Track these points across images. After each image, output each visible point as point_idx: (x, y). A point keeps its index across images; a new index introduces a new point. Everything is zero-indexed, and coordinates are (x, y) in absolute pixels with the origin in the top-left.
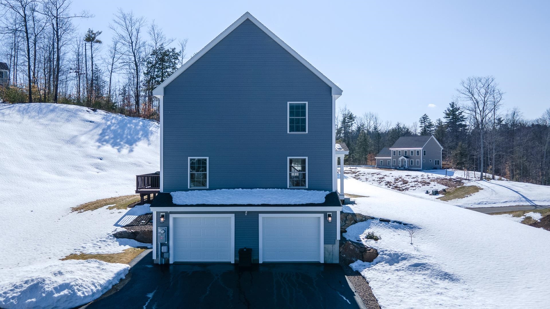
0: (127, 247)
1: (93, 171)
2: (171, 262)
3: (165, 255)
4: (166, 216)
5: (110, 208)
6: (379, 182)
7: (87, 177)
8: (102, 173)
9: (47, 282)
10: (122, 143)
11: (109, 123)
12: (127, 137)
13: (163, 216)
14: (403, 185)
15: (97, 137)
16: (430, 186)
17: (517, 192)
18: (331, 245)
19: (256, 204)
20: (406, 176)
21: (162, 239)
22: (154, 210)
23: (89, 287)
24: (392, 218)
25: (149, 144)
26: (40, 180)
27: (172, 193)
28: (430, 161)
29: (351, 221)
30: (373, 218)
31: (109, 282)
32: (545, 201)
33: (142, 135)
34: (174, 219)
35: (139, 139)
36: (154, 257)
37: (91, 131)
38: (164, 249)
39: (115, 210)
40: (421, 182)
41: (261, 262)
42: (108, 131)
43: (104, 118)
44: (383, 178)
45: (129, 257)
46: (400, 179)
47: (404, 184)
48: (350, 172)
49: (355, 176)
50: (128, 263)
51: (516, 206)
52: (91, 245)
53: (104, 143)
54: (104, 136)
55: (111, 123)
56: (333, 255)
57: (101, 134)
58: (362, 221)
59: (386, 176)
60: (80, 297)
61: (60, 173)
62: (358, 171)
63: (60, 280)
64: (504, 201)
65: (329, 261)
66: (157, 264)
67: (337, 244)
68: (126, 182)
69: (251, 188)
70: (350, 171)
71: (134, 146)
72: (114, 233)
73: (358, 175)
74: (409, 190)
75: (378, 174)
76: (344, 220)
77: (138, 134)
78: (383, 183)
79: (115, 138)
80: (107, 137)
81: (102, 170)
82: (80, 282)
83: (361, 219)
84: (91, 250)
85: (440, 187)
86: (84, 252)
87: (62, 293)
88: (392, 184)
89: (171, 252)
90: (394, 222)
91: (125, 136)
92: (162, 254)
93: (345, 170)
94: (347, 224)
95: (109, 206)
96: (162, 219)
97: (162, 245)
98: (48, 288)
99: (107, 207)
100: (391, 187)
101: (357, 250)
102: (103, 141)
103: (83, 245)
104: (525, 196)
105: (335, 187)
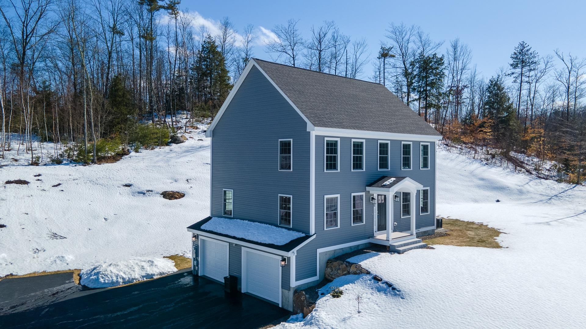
2: (200, 274)
3: (196, 268)
4: (197, 237)
13: (195, 236)
18: (288, 291)
23: (112, 278)
24: (385, 279)
29: (343, 272)
30: (368, 273)
34: (202, 240)
41: (243, 291)
56: (288, 301)
58: (355, 274)
60: (101, 282)
65: (286, 307)
66: (193, 275)
67: (292, 291)
76: (337, 268)
83: (355, 272)
89: (200, 266)
90: (386, 283)
92: (194, 266)
94: (338, 274)
96: (194, 239)
97: (195, 259)
101: (305, 302)
105: (312, 230)
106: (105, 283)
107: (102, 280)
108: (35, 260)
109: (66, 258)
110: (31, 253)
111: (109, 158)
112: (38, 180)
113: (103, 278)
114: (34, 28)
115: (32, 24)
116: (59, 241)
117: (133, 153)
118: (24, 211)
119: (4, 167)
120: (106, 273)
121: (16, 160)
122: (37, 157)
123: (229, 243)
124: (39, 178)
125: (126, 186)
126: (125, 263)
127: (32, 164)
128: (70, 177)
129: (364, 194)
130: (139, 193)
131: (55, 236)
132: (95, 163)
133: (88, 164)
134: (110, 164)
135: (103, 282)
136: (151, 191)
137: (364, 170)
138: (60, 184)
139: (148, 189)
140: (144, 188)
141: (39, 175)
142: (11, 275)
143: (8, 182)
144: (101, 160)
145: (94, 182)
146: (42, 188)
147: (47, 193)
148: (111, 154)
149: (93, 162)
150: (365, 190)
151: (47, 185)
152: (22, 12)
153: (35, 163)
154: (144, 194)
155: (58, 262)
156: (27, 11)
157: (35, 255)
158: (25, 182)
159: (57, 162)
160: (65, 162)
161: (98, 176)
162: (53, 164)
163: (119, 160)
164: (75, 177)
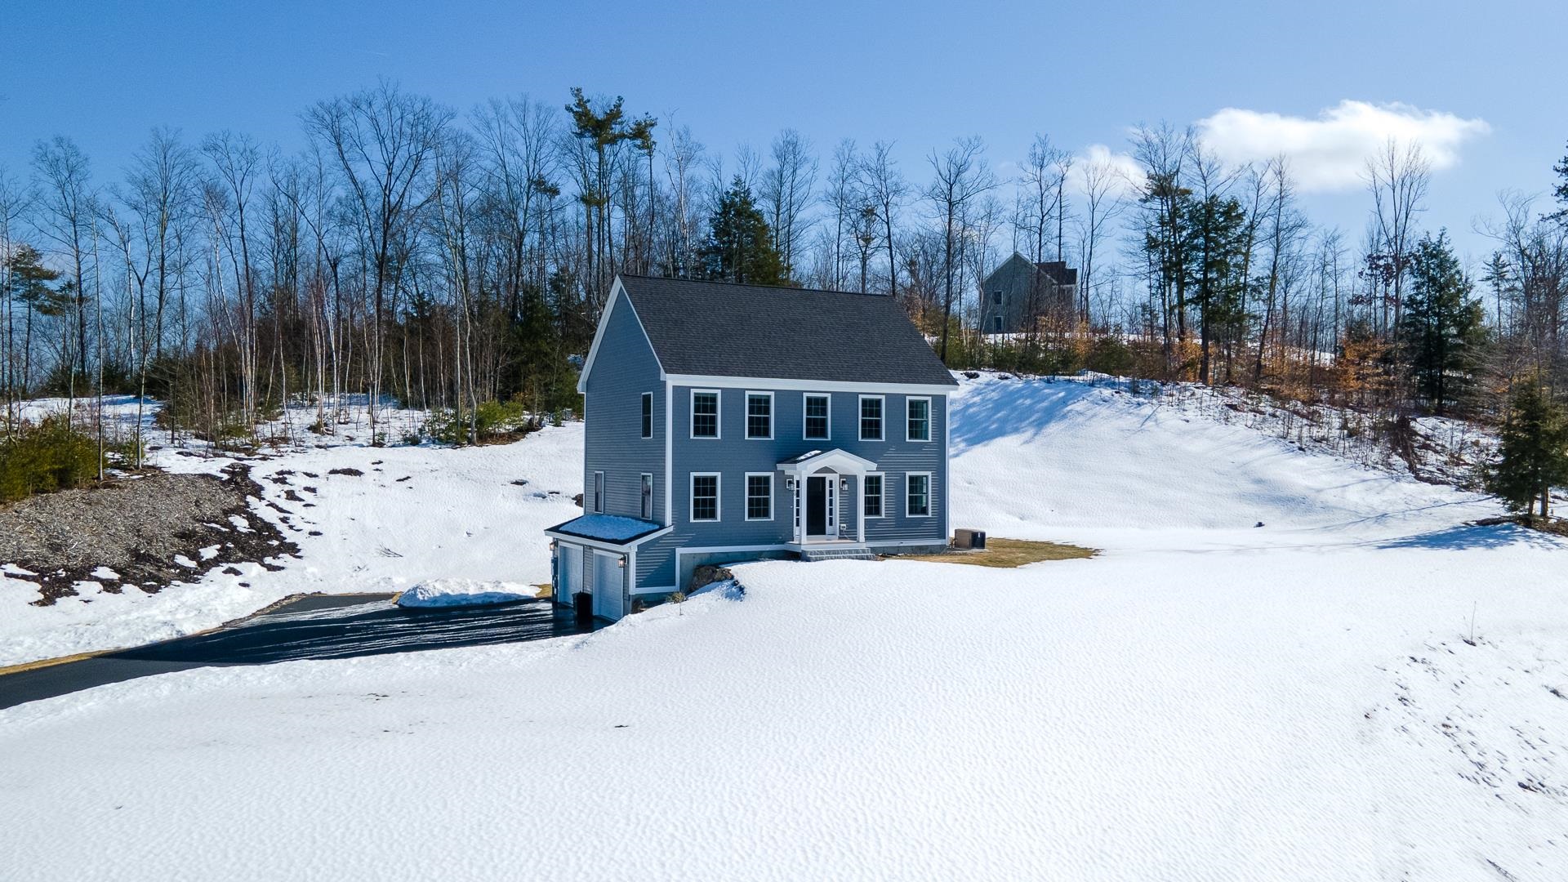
18: (627, 601)
30: (732, 579)
41: (594, 614)
76: (703, 576)
105: (669, 520)
106: (424, 601)
107: (420, 597)
108: (353, 579)
109: (394, 580)
110: (350, 571)
111: (502, 436)
112: (377, 470)
113: (421, 593)
114: (403, 194)
115: (399, 187)
116: (392, 559)
117: (548, 428)
118: (350, 514)
119: (332, 449)
120: (427, 588)
121: (351, 439)
122: (381, 434)
123: (584, 545)
124: (379, 466)
125: (517, 483)
126: (459, 580)
127: (374, 445)
128: (427, 466)
129: (772, 474)
130: (535, 495)
131: (388, 552)
132: (474, 445)
133: (461, 445)
134: (497, 447)
135: (421, 598)
136: (558, 493)
137: (773, 438)
138: (408, 478)
139: (552, 490)
140: (545, 488)
141: (380, 462)
142: (319, 593)
143: (334, 472)
144: (485, 438)
145: (463, 476)
146: (381, 483)
147: (388, 491)
148: (506, 428)
149: (471, 442)
150: (774, 469)
151: (389, 478)
152: (381, 169)
153: (378, 443)
154: (544, 497)
155: (382, 584)
156: (390, 166)
157: (354, 574)
158: (357, 473)
159: (413, 441)
160: (424, 441)
161: (472, 466)
162: (404, 445)
163: (518, 440)
164: (434, 467)
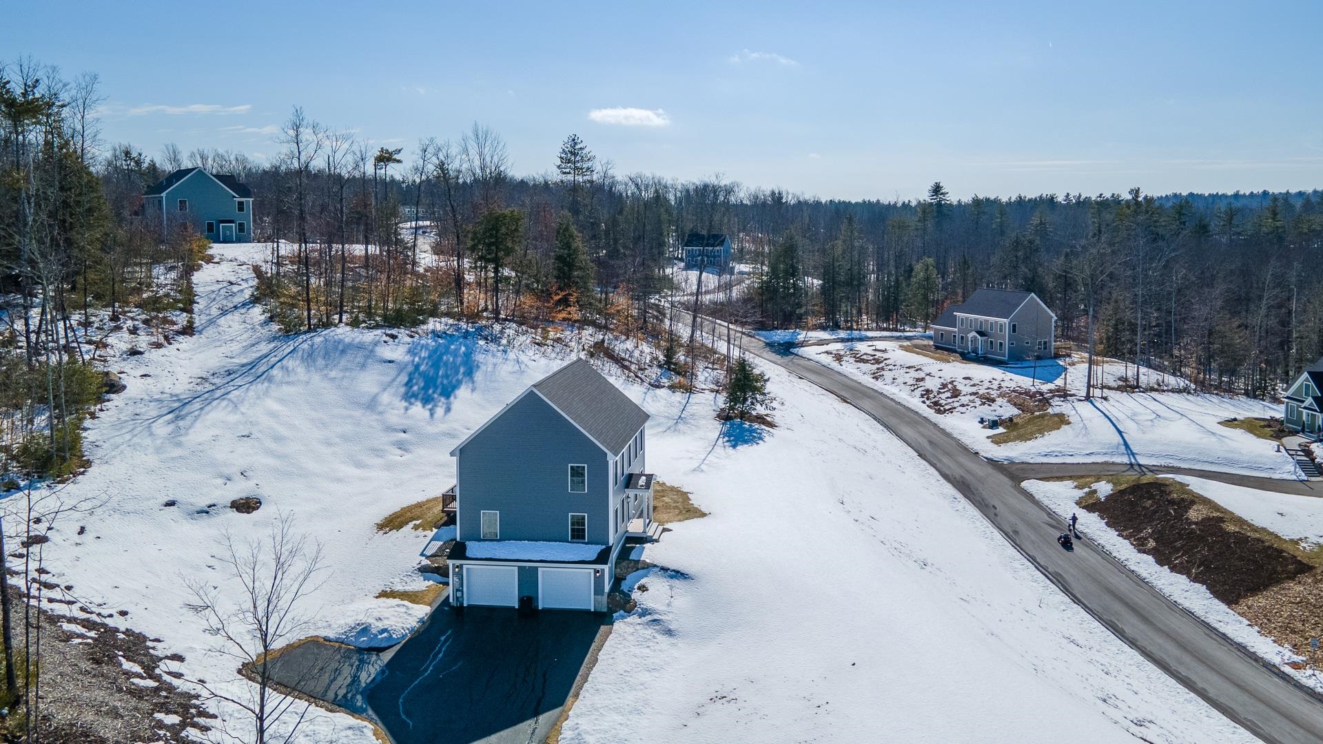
0: (431, 582)
1: (395, 455)
2: (465, 605)
3: (460, 599)
4: (460, 567)
5: (416, 528)
6: (912, 388)
7: (389, 467)
8: (408, 456)
9: (373, 626)
10: (436, 396)
11: (417, 359)
12: (442, 383)
13: (457, 567)
14: (950, 400)
15: (403, 390)
16: (994, 406)
17: (1120, 432)
18: (600, 597)
19: (535, 559)
20: (964, 378)
21: (457, 586)
22: (450, 563)
24: (671, 568)
25: (473, 390)
26: (339, 480)
27: (467, 543)
28: (1027, 343)
29: (632, 570)
30: (655, 566)
31: (412, 630)
32: (1152, 456)
33: (464, 373)
34: (468, 569)
35: (459, 382)
36: (451, 600)
37: (394, 380)
38: (459, 594)
39: (420, 532)
40: (981, 397)
41: (540, 608)
42: (416, 375)
43: (409, 351)
44: (923, 379)
45: (431, 596)
46: (950, 386)
47: (952, 397)
48: (871, 358)
49: (878, 369)
50: (430, 605)
51: (1102, 463)
52: (398, 580)
53: (413, 400)
54: (411, 387)
55: (420, 358)
56: (601, 604)
57: (406, 384)
58: (643, 568)
59: (929, 374)
61: (359, 465)
62: (886, 359)
63: (381, 625)
64: (1088, 452)
65: (598, 610)
66: (453, 607)
67: (606, 596)
68: (435, 470)
69: (536, 541)
70: (872, 356)
71: (452, 398)
72: (419, 566)
73: (883, 369)
74: (954, 413)
75: (917, 370)
76: (626, 567)
77: (457, 372)
78: (918, 392)
79: (426, 388)
80: (415, 388)
81: (406, 450)
82: (394, 627)
84: (399, 587)
85: (1008, 411)
86: (393, 588)
87: (383, 636)
88: (932, 396)
89: (465, 596)
90: (674, 570)
91: (439, 380)
92: (457, 598)
93: (865, 354)
94: (629, 572)
95: (414, 522)
96: (457, 570)
97: (457, 590)
98: (374, 631)
99: (411, 525)
100: (928, 402)
101: (622, 601)
102: (411, 397)
103: (392, 580)
104: (1129, 442)
105: (612, 541)
123: (521, 567)
125: (169, 504)
130: (198, 513)
131: (193, 607)
136: (215, 506)
139: (208, 503)
140: (199, 503)
143: (26, 545)
158: (44, 538)
164: (87, 509)
